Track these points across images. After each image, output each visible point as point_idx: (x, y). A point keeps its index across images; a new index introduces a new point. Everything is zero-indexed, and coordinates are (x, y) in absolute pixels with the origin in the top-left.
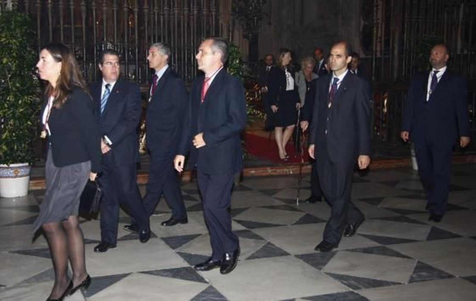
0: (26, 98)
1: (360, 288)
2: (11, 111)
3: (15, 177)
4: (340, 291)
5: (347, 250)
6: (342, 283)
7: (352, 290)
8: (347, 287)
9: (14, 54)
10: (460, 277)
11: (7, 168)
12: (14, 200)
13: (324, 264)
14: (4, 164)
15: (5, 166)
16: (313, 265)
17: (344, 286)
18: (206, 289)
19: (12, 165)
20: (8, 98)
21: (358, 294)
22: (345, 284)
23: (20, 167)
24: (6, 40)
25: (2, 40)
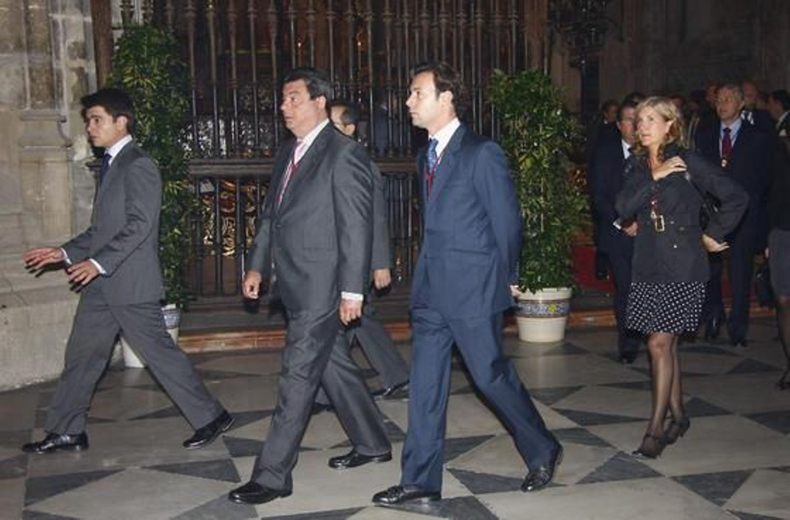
9: (148, 105)
24: (133, 80)
25: (126, 80)
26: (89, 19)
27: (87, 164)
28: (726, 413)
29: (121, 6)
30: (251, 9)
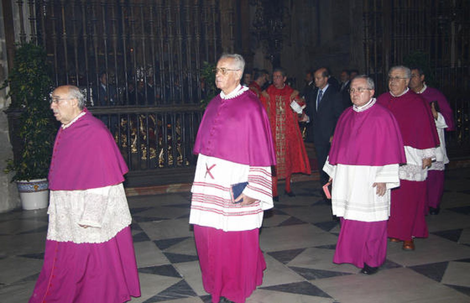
0: (43, 120)
1: (314, 279)
2: (30, 132)
3: (36, 191)
4: (295, 281)
5: (316, 247)
6: (300, 275)
7: (306, 280)
8: (303, 278)
9: (31, 82)
10: (407, 267)
11: (27, 183)
12: (36, 212)
13: (290, 260)
14: (24, 180)
15: (26, 181)
16: (280, 261)
17: (300, 277)
18: (178, 283)
19: (31, 181)
20: (26, 122)
21: (310, 284)
22: (302, 276)
23: (39, 183)
24: (23, 70)
25: (20, 70)
26: (4, 41)
27: (4, 111)
28: (305, 223)
29: (20, 34)
30: (85, 34)
